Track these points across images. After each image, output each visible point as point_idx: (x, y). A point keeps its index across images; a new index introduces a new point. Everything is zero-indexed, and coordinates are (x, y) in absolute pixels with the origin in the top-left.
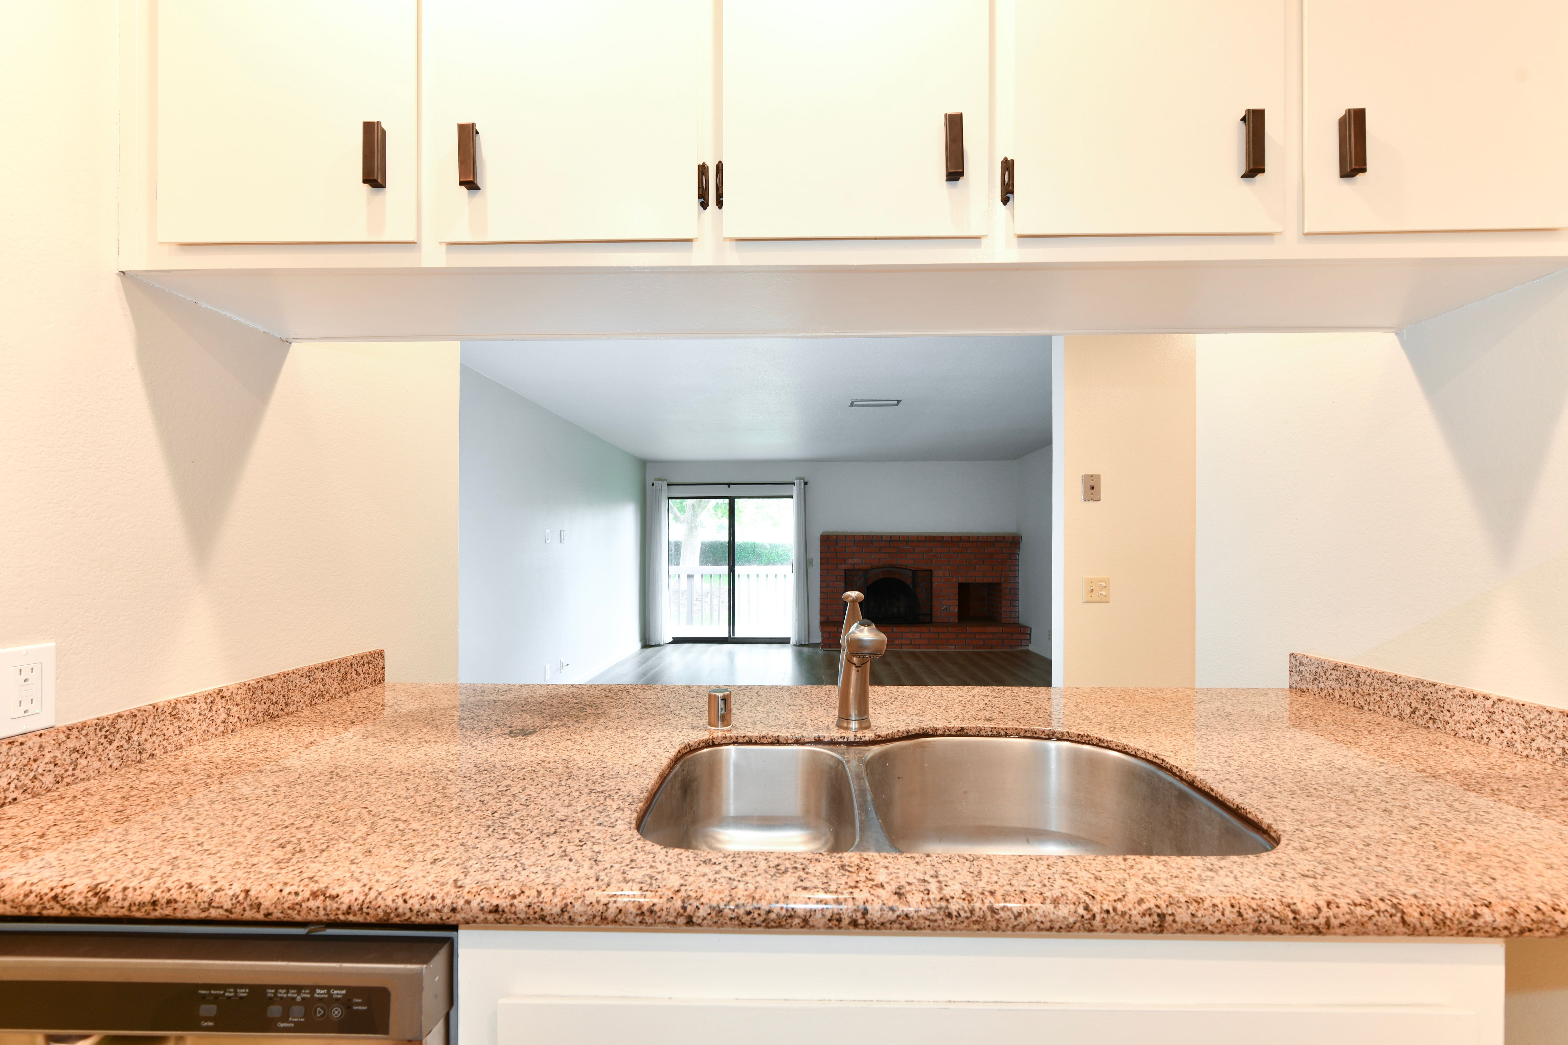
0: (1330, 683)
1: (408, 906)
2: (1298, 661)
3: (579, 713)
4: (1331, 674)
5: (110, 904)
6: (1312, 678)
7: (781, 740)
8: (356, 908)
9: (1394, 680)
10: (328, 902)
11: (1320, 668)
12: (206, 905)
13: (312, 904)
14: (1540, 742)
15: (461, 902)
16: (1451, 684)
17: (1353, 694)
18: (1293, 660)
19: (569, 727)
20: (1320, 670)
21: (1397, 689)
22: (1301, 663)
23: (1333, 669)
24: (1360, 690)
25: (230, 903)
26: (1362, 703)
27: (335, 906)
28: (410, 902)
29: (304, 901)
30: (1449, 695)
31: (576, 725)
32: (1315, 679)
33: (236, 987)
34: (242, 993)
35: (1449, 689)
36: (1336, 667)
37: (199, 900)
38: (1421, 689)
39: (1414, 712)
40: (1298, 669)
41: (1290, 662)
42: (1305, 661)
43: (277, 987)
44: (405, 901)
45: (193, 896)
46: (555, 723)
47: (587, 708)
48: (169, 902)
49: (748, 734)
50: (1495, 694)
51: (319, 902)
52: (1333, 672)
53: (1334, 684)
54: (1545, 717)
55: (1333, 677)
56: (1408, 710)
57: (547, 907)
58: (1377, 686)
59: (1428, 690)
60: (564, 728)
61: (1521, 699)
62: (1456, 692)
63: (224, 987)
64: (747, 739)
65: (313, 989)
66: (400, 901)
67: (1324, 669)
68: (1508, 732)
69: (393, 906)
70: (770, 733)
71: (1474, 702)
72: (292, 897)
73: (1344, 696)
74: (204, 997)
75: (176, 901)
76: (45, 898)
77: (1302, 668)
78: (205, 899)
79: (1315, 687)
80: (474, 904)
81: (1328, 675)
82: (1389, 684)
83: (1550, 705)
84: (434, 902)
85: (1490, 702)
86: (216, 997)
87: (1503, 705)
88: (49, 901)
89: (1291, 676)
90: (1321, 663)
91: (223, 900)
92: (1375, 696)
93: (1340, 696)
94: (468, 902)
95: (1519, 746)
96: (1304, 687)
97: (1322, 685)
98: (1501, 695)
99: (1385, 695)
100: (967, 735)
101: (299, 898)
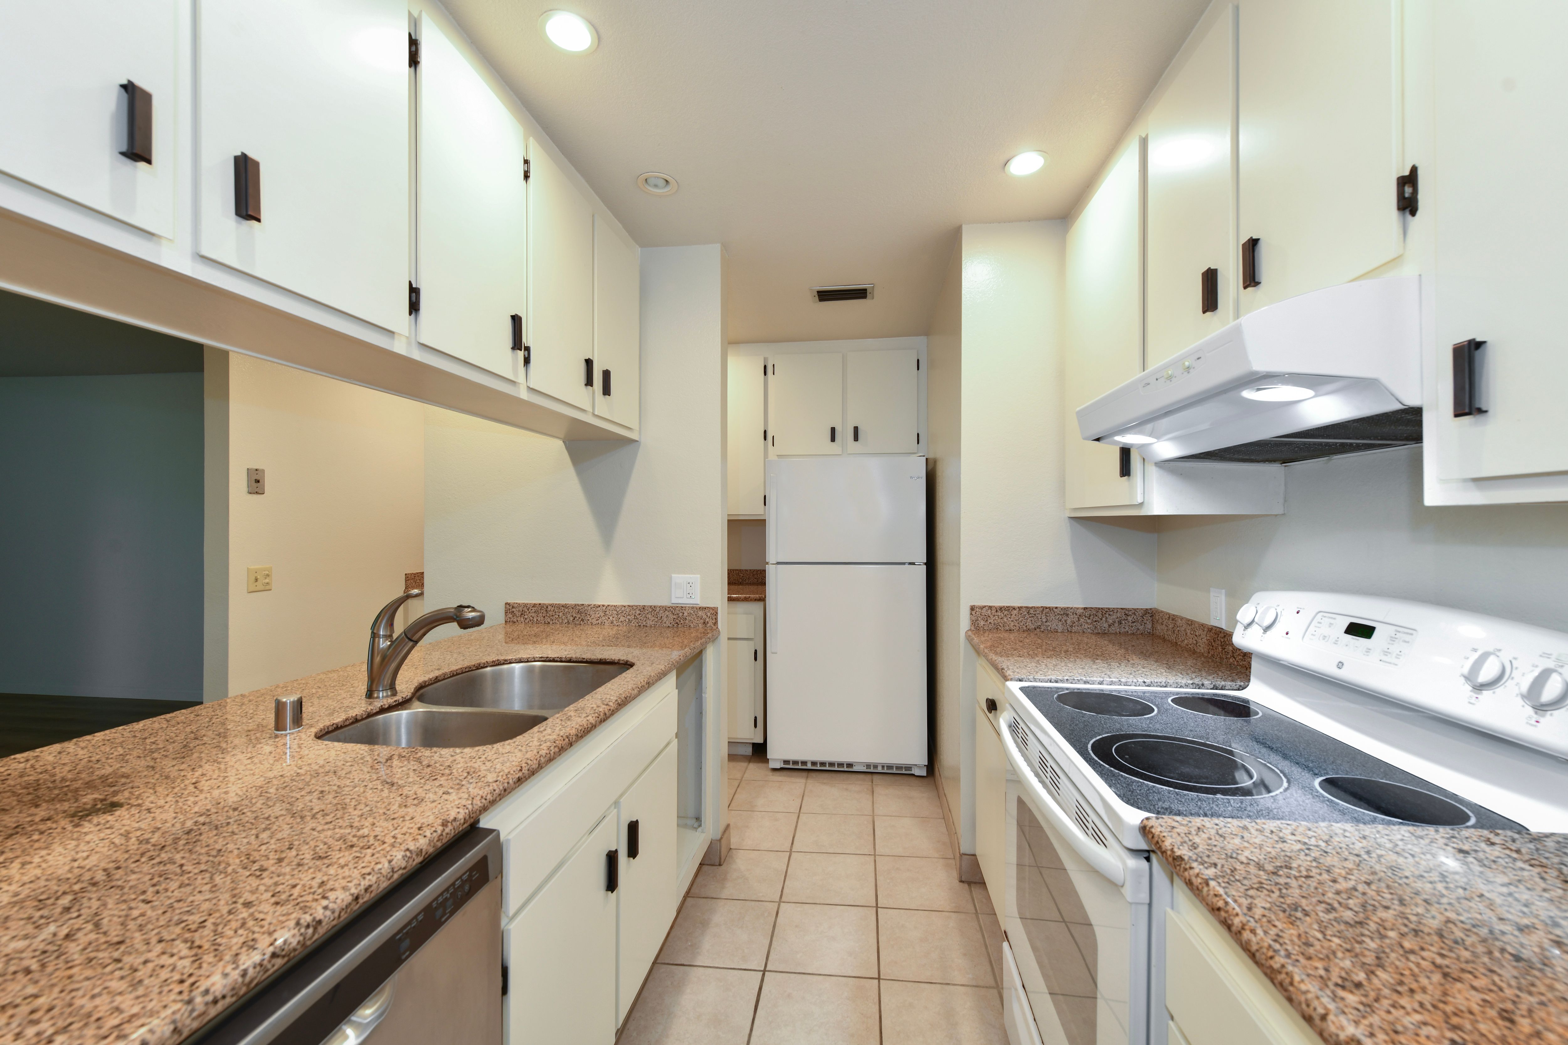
0: (531, 614)
1: (488, 801)
2: (511, 606)
4: (531, 610)
5: (324, 924)
6: (519, 614)
7: (359, 718)
8: (467, 817)
9: (565, 606)
10: (454, 824)
12: (391, 874)
13: (447, 830)
14: (622, 619)
15: (506, 785)
16: (590, 603)
17: (544, 617)
18: (508, 606)
20: (524, 609)
21: (566, 610)
22: (513, 607)
23: (533, 607)
24: (548, 614)
25: (404, 862)
26: (549, 620)
27: (458, 823)
28: (488, 798)
29: (442, 832)
30: (589, 608)
32: (521, 614)
33: (416, 917)
34: (420, 917)
35: (590, 605)
37: (385, 874)
38: (578, 607)
39: (574, 619)
40: (510, 611)
41: (506, 608)
42: (517, 605)
43: (436, 899)
44: (486, 799)
45: (379, 875)
48: (366, 890)
49: (335, 722)
50: (606, 604)
51: (450, 827)
53: (533, 615)
54: (623, 609)
55: (533, 611)
56: (572, 619)
57: (534, 766)
58: (557, 610)
59: (580, 608)
61: (615, 604)
62: (593, 606)
63: (410, 923)
64: (335, 726)
65: (453, 884)
66: (483, 801)
67: (528, 607)
68: (611, 618)
69: (482, 805)
70: (350, 715)
71: (599, 609)
72: (435, 834)
73: (539, 619)
74: (400, 939)
75: (370, 886)
76: (265, 962)
77: (513, 610)
78: (389, 871)
79: (522, 619)
80: (511, 781)
81: (529, 610)
82: (563, 608)
83: (624, 604)
84: (497, 792)
85: (604, 607)
86: (407, 933)
87: (609, 608)
88: (269, 961)
89: (506, 615)
90: (525, 605)
91: (399, 863)
92: (556, 616)
93: (537, 620)
94: (508, 783)
95: (615, 622)
96: (515, 620)
97: (526, 617)
98: (609, 604)
99: (561, 614)
100: (439, 681)
101: (439, 832)
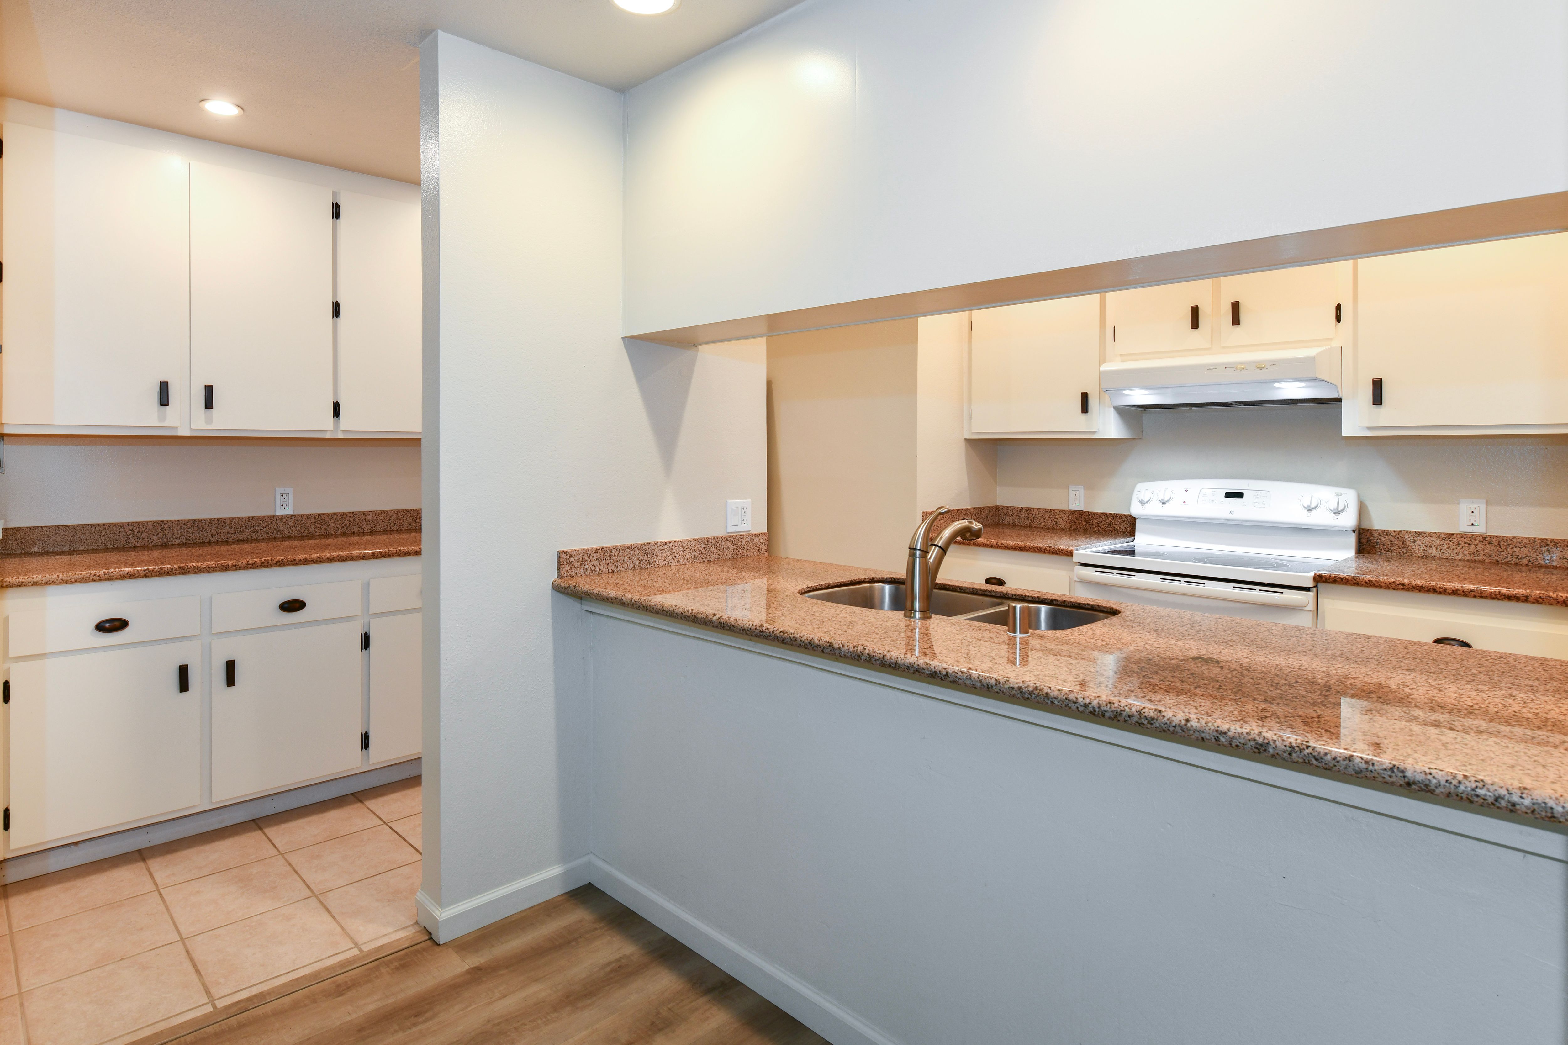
0: (593, 563)
2: (569, 555)
3: (1146, 666)
4: (593, 557)
6: (579, 564)
9: (630, 547)
11: (586, 555)
14: (688, 556)
16: (656, 541)
17: (608, 565)
18: (561, 556)
19: (1158, 656)
20: (586, 557)
22: (571, 556)
23: (595, 553)
24: (612, 561)
26: (613, 568)
30: (656, 547)
31: (1150, 657)
32: (582, 564)
35: (656, 544)
36: (596, 551)
38: (643, 548)
39: (640, 563)
40: (568, 561)
41: (558, 559)
42: (574, 553)
46: (1173, 662)
47: (1136, 670)
50: (672, 540)
52: (595, 555)
54: (689, 544)
55: (595, 558)
56: (638, 562)
58: (622, 554)
59: (647, 548)
60: (1163, 656)
61: (681, 539)
62: (659, 544)
67: (588, 555)
68: (677, 556)
71: (665, 547)
73: (602, 569)
77: (572, 559)
81: (591, 558)
82: (628, 550)
85: (672, 544)
87: (676, 544)
90: (585, 552)
92: (620, 561)
93: (600, 569)
95: (681, 560)
96: (573, 573)
98: (675, 540)
99: (626, 558)
